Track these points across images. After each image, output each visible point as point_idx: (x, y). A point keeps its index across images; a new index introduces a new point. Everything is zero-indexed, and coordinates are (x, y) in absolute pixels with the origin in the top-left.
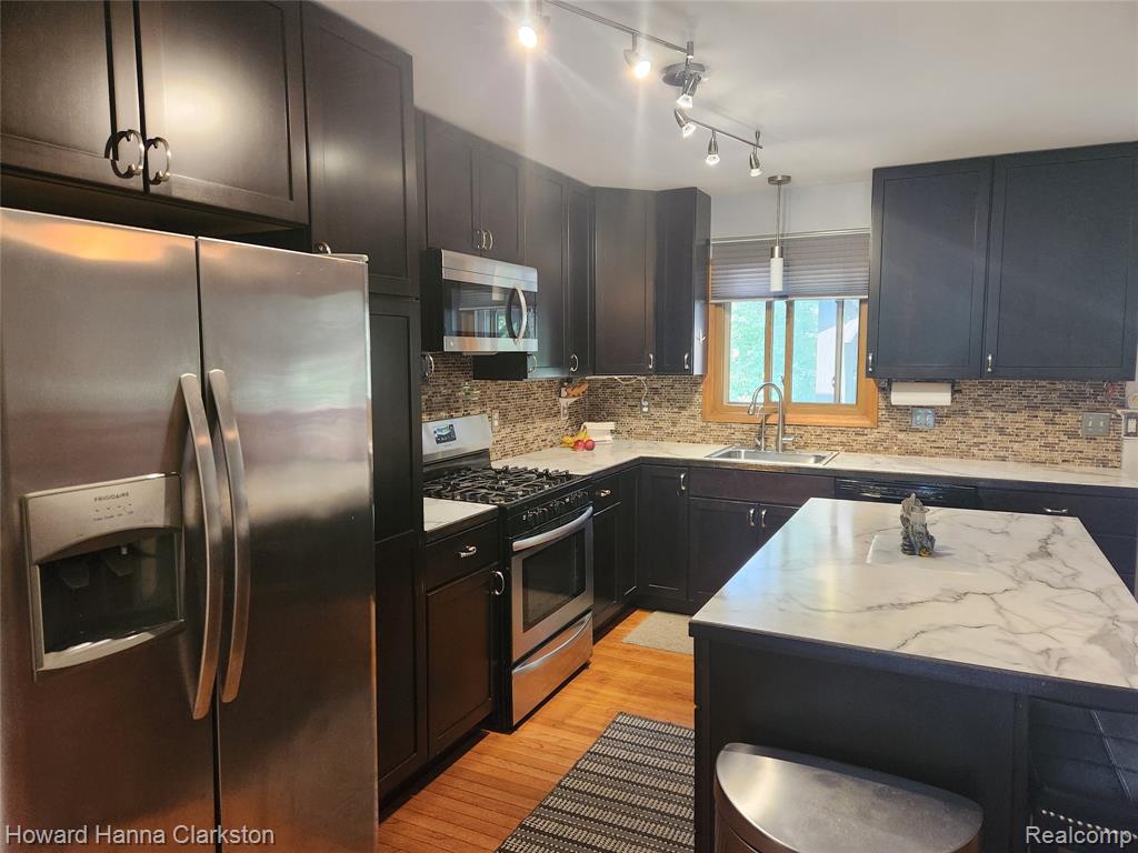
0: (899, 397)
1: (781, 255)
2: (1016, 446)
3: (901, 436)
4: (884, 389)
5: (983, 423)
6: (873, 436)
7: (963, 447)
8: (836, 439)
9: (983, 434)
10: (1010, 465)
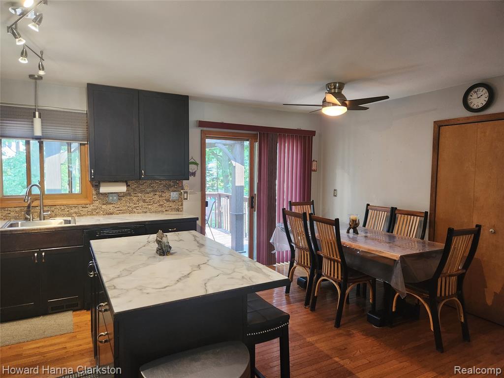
0: (104, 189)
1: (40, 117)
2: (150, 206)
3: (104, 207)
4: (96, 186)
5: (137, 198)
6: (91, 207)
7: (130, 209)
8: (72, 211)
9: (137, 203)
10: (148, 214)
